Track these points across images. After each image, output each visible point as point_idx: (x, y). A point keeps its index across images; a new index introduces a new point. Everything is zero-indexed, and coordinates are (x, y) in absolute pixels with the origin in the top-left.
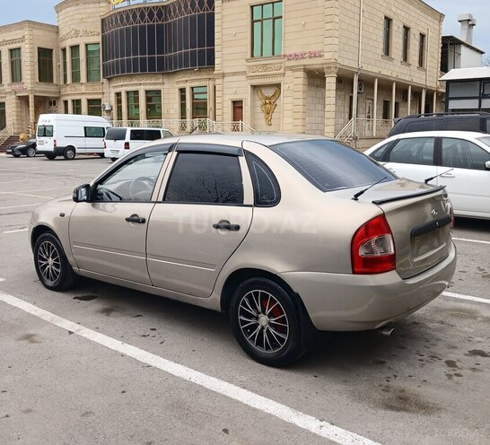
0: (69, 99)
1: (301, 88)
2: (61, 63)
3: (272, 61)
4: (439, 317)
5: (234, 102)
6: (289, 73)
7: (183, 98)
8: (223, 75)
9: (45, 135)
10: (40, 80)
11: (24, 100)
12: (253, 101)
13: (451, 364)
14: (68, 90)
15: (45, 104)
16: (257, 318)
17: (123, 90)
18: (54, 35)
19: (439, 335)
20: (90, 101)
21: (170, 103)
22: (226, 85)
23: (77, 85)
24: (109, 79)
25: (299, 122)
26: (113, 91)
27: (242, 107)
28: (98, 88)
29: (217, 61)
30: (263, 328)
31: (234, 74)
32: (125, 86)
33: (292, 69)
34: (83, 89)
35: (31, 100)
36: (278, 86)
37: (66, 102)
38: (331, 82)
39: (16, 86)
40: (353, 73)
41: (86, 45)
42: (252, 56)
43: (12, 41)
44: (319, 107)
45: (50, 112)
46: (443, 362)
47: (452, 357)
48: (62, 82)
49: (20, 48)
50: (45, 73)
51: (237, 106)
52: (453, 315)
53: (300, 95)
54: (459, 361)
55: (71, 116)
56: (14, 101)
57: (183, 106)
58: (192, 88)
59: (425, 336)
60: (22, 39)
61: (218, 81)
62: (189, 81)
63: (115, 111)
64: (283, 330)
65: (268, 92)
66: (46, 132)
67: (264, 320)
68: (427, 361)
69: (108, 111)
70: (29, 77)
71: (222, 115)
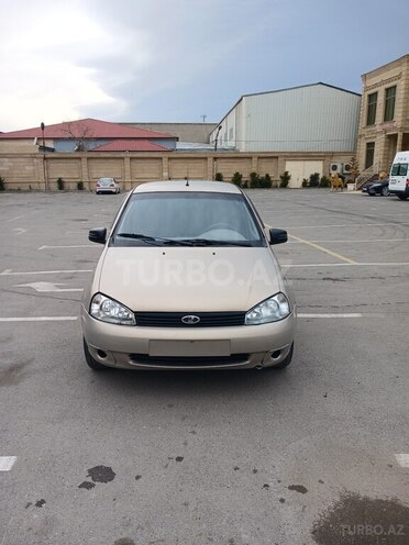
9: (398, 174)
11: (393, 138)
35: (400, 138)
39: (387, 125)
43: (389, 80)
49: (395, 87)
56: (383, 140)
60: (399, 77)
66: (400, 170)
70: (400, 115)
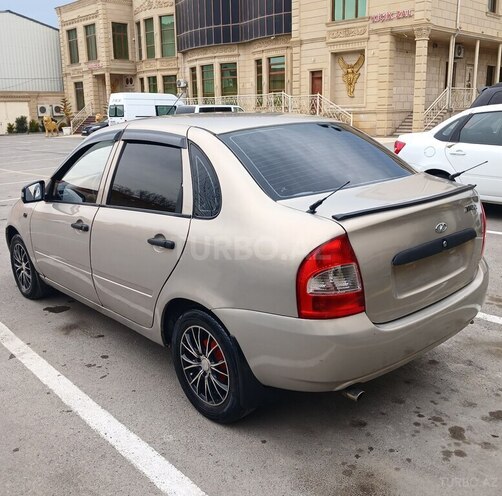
0: (145, 76)
1: (387, 54)
2: (136, 38)
3: (355, 25)
4: (469, 355)
5: (313, 73)
6: (373, 37)
7: (259, 70)
8: (301, 43)
9: (116, 116)
10: (115, 57)
11: (100, 78)
12: (334, 70)
13: (457, 433)
14: (143, 67)
15: (121, 82)
16: (199, 360)
17: (197, 64)
18: (127, 9)
19: (458, 383)
20: (165, 78)
21: (246, 77)
22: (303, 54)
23: (152, 61)
24: (184, 53)
25: (385, 93)
26: (189, 66)
27: (321, 78)
28: (173, 64)
29: (294, 27)
30: (205, 373)
31: (313, 41)
32: (199, 60)
33: (377, 32)
34: (158, 65)
35: (107, 79)
36: (362, 52)
37: (142, 80)
38: (422, 47)
39: (92, 65)
40: (450, 35)
41: (160, 17)
42: (333, 19)
43: (87, 17)
44: (408, 75)
45: (127, 91)
46: (447, 427)
47: (462, 421)
48: (137, 59)
49: (94, 25)
50: (120, 50)
51: (316, 76)
52: (489, 352)
53: (386, 62)
54: (470, 428)
55: (147, 95)
56: (91, 80)
57: (259, 79)
58: (269, 59)
59: (438, 384)
60: (96, 15)
61: (295, 50)
62: (265, 51)
63: (190, 88)
64: (223, 380)
65: (351, 60)
66: (117, 112)
67: (206, 364)
68: (426, 427)
69: (185, 88)
70: (104, 54)
71: (299, 88)
